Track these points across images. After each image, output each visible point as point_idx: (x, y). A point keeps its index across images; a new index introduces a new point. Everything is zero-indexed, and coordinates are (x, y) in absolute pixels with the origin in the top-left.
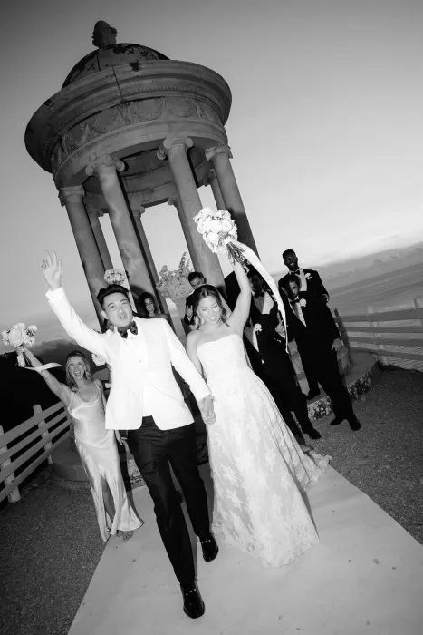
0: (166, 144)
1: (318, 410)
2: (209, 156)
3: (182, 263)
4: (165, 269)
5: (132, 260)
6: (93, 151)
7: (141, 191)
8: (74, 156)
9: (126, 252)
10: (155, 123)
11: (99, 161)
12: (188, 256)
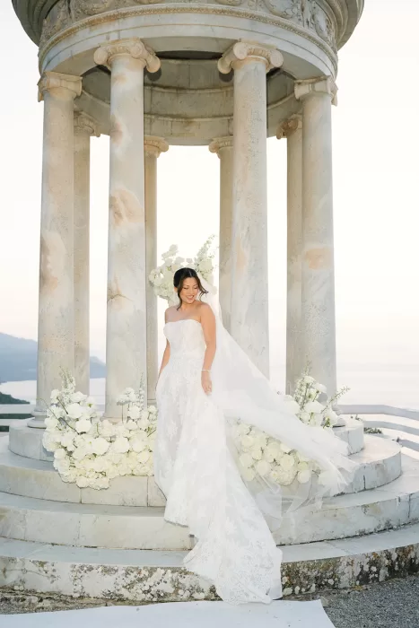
0: (238, 51)
1: (366, 568)
2: (300, 91)
3: (203, 251)
4: (173, 249)
5: (125, 218)
6: (116, 25)
7: (172, 116)
8: (84, 26)
9: (119, 202)
10: (231, 12)
11: (122, 44)
12: (216, 243)
